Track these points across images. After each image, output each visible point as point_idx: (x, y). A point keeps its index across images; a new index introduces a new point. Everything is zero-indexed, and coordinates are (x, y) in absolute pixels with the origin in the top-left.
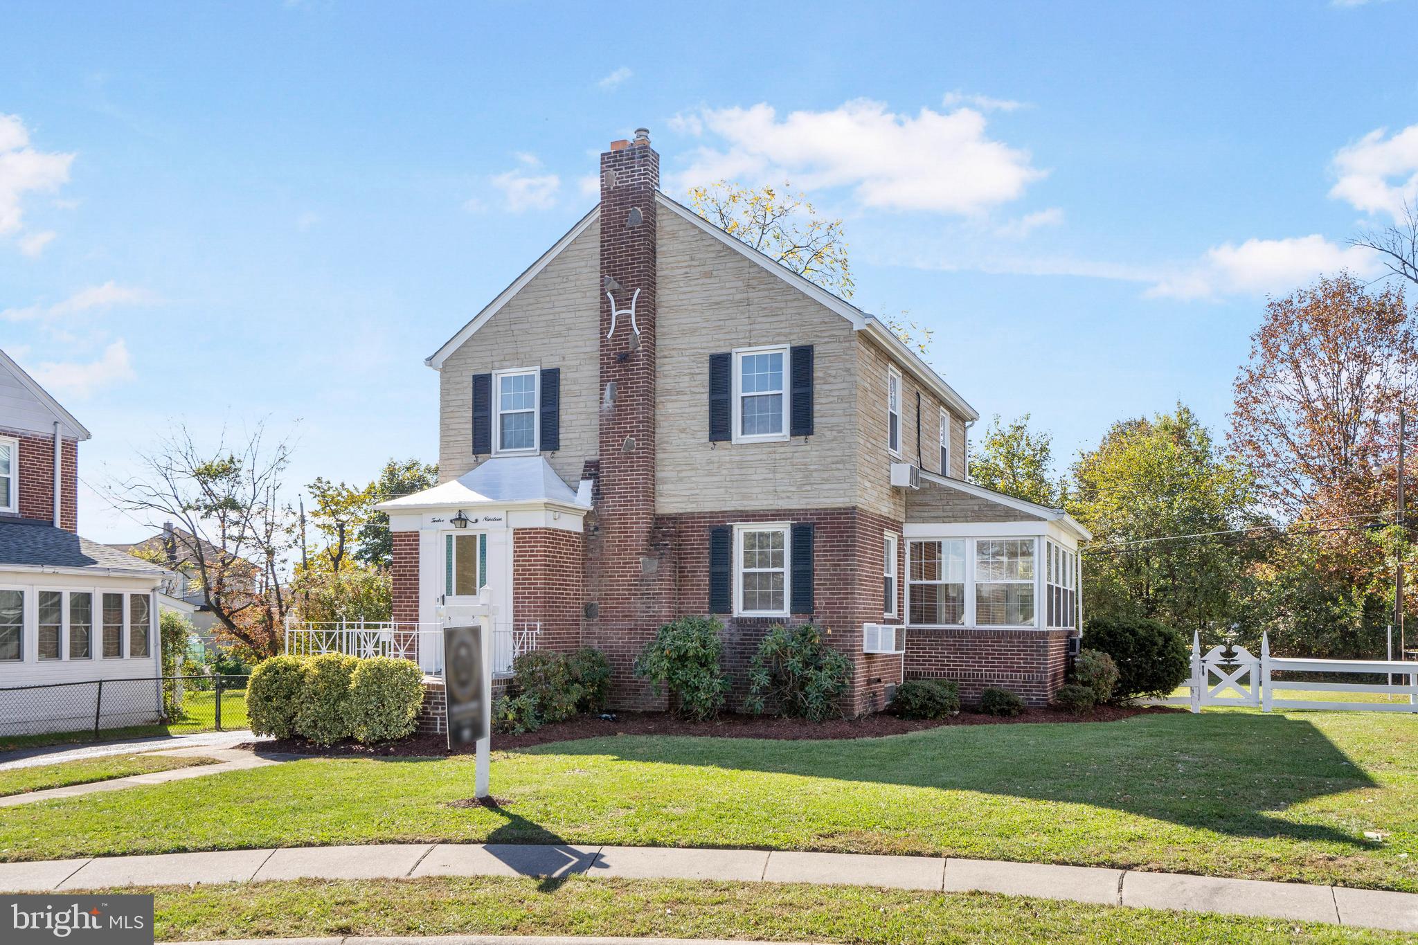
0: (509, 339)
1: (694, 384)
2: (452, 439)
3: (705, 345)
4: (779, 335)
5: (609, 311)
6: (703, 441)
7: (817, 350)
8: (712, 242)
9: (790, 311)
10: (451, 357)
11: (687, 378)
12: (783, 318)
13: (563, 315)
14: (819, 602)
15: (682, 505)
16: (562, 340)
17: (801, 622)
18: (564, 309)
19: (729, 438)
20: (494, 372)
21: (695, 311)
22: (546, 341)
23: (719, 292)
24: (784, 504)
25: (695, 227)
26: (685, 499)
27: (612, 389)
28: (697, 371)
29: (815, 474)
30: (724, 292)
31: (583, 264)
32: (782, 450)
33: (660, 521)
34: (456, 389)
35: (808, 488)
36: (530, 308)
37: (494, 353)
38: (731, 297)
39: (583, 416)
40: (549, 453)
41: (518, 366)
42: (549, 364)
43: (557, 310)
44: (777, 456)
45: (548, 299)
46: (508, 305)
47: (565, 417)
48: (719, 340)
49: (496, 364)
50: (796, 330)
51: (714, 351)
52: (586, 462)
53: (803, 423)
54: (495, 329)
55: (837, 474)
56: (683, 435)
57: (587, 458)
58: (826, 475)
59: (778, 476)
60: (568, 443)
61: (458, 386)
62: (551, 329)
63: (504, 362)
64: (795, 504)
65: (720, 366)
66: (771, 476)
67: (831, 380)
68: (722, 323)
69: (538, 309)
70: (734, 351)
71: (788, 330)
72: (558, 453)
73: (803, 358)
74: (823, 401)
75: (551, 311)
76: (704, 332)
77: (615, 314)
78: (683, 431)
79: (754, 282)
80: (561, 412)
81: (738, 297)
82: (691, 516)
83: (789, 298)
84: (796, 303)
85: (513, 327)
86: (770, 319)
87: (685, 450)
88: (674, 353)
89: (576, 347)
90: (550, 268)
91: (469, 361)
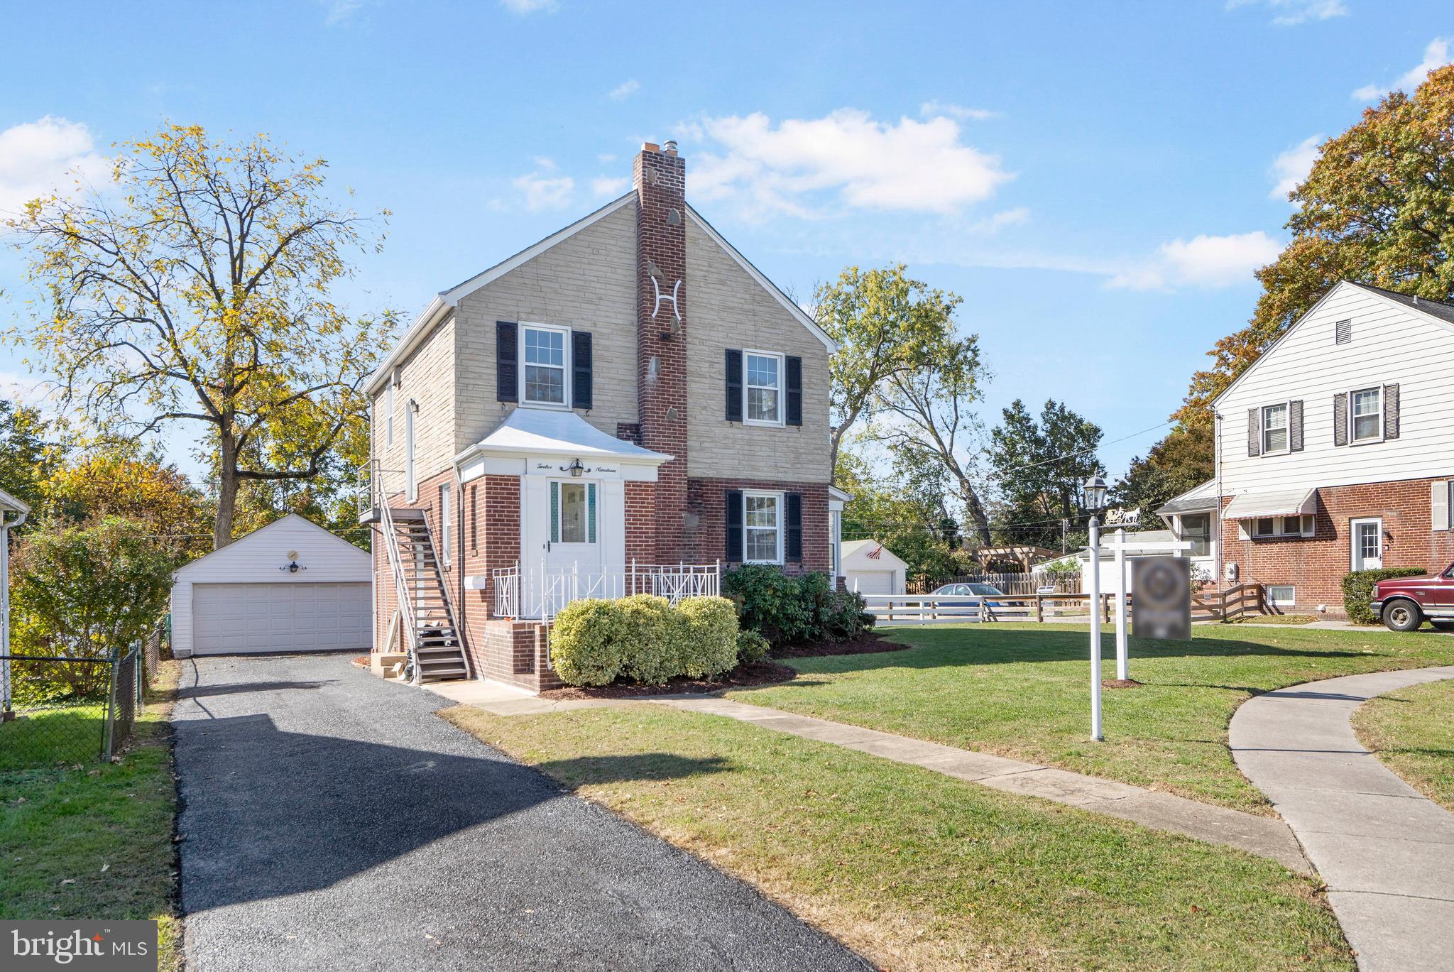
0: (535, 294)
1: (714, 370)
2: (472, 382)
3: (721, 340)
4: (777, 344)
5: (652, 293)
6: (720, 419)
7: (804, 362)
8: (726, 257)
9: (783, 327)
10: (469, 297)
11: (707, 365)
12: (780, 332)
13: (593, 284)
14: (806, 553)
15: (705, 471)
16: (594, 307)
17: (793, 567)
18: (595, 279)
19: (740, 420)
20: (520, 323)
21: (713, 310)
22: (575, 304)
23: (731, 299)
24: (782, 477)
25: (712, 240)
26: (707, 466)
27: (657, 363)
28: (716, 360)
29: (803, 456)
30: (735, 300)
31: (613, 242)
32: (780, 434)
33: (692, 482)
34: (475, 332)
35: (799, 466)
36: (559, 269)
37: (520, 304)
38: (740, 306)
39: (615, 382)
40: (583, 411)
41: (547, 322)
42: (584, 327)
43: (587, 278)
44: (777, 439)
45: (578, 265)
46: (534, 260)
47: (597, 380)
48: (732, 338)
49: (522, 315)
50: (789, 343)
51: (728, 347)
52: (619, 424)
53: (794, 416)
54: (521, 281)
55: (818, 457)
56: (704, 412)
57: (620, 421)
58: (810, 457)
59: (778, 454)
60: (600, 404)
61: (479, 329)
62: (582, 294)
63: (531, 314)
64: (790, 477)
65: (733, 359)
66: (772, 454)
67: (813, 386)
68: (734, 325)
69: (567, 272)
70: (744, 350)
71: (783, 342)
72: (590, 412)
73: (794, 366)
74: (808, 401)
75: (580, 277)
76: (720, 329)
77: (658, 297)
78: (705, 408)
79: (758, 298)
80: (594, 375)
81: (746, 307)
82: (711, 480)
83: (784, 317)
84: (788, 323)
85: (542, 283)
86: (770, 331)
87: (707, 425)
88: (696, 341)
89: (608, 317)
90: (579, 237)
91: (490, 305)
